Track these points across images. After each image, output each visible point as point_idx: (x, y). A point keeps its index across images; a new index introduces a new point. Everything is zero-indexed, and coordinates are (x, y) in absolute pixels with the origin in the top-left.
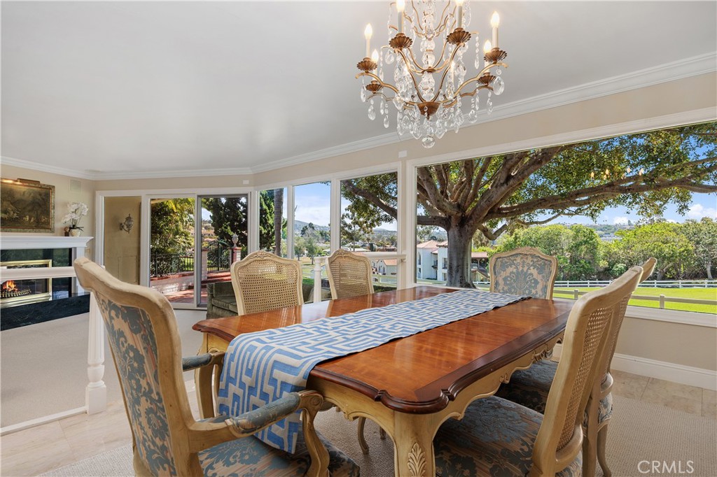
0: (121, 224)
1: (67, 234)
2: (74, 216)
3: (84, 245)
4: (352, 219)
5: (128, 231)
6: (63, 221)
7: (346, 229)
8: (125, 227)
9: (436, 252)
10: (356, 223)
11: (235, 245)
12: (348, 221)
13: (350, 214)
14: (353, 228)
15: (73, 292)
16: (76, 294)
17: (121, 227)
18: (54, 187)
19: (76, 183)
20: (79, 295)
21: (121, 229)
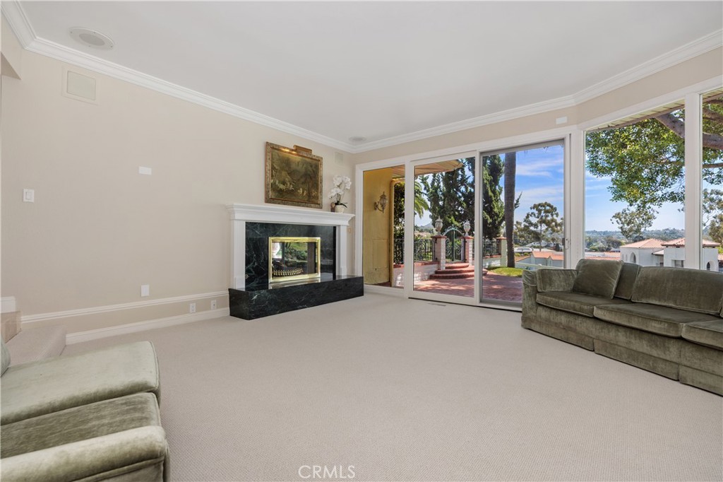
0: (375, 203)
1: (333, 210)
2: (339, 191)
3: (346, 223)
4: (538, 217)
5: (383, 211)
6: (329, 196)
7: (532, 228)
8: (380, 206)
9: (661, 252)
10: (542, 222)
11: (467, 233)
12: (534, 220)
13: (536, 212)
14: (539, 227)
15: (337, 274)
16: (339, 276)
17: (376, 207)
18: (322, 158)
19: (340, 155)
20: (343, 278)
21: (375, 209)
